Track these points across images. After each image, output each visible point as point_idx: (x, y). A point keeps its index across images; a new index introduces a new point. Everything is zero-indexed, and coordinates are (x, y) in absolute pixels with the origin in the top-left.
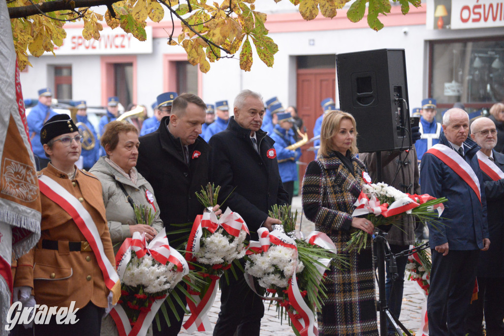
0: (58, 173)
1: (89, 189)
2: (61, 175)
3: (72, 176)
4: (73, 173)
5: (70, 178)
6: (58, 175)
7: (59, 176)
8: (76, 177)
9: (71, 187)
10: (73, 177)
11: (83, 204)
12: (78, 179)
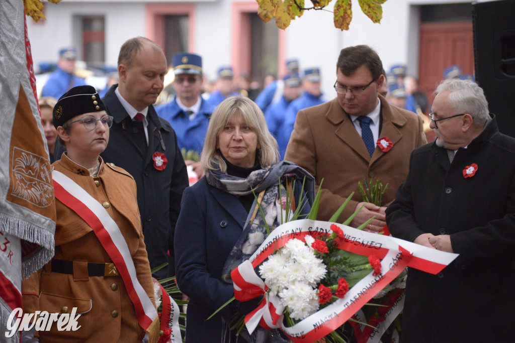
0: (76, 168)
1: (118, 190)
2: (79, 170)
3: (94, 173)
4: (96, 168)
5: (92, 175)
6: (74, 170)
7: (77, 172)
8: (100, 174)
9: (93, 188)
10: (96, 174)
11: (108, 212)
12: (102, 176)
